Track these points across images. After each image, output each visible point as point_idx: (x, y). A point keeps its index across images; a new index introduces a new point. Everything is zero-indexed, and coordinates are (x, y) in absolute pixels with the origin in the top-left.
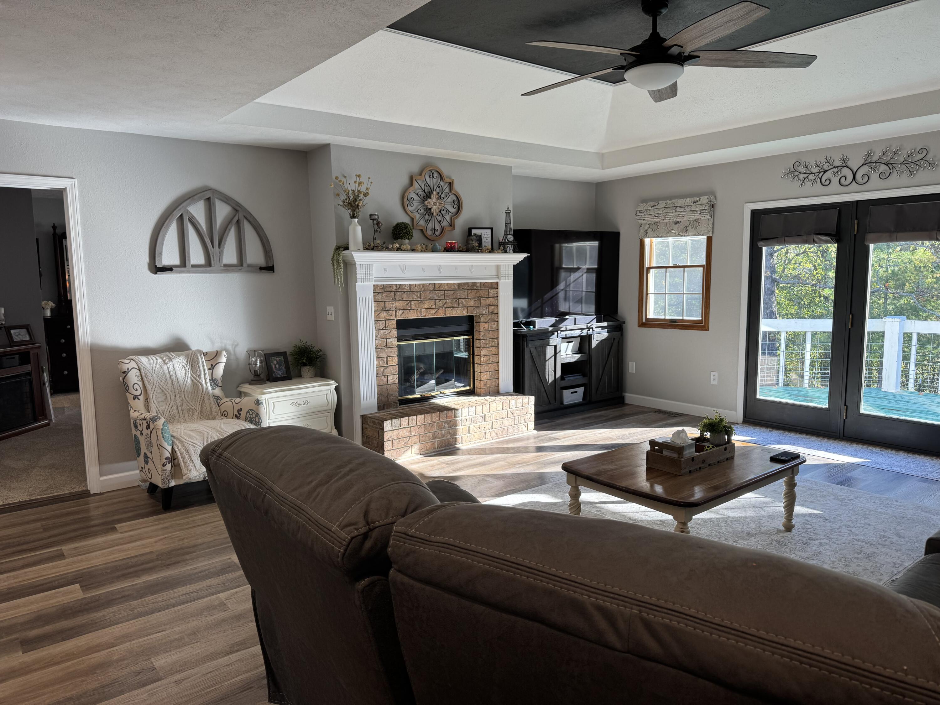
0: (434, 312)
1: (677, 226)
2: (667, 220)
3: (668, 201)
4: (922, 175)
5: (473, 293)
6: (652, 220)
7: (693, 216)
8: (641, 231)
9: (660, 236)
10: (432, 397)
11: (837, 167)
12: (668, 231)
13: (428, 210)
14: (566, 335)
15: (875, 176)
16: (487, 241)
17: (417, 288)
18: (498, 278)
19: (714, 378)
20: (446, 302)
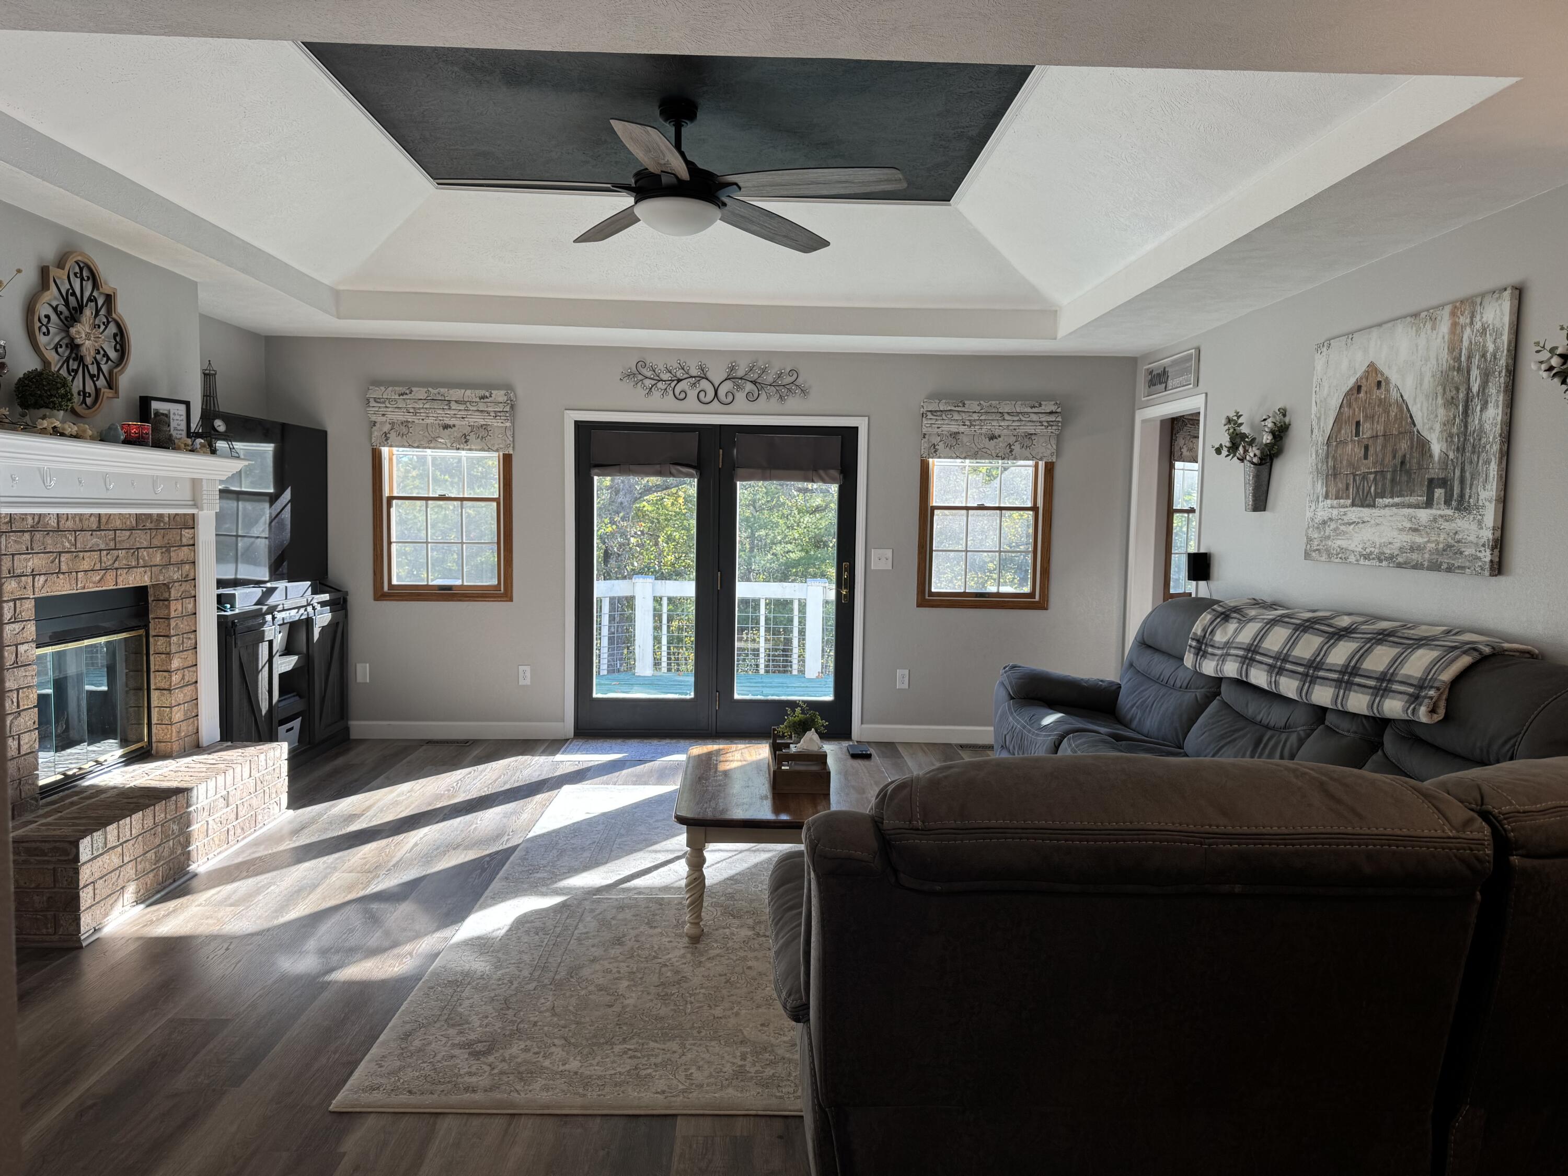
0: (98, 578)
1: (447, 431)
2: (430, 421)
3: (430, 389)
4: (793, 402)
5: (160, 537)
6: (399, 416)
7: (479, 420)
8: (376, 434)
9: (416, 445)
10: (82, 777)
11: (694, 377)
12: (430, 439)
13: (74, 347)
14: (283, 619)
15: (740, 396)
16: (179, 428)
17: (70, 524)
18: (195, 505)
19: (525, 675)
20: (118, 557)
